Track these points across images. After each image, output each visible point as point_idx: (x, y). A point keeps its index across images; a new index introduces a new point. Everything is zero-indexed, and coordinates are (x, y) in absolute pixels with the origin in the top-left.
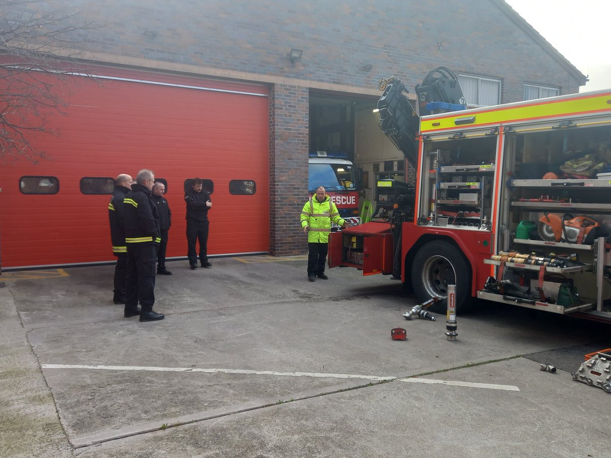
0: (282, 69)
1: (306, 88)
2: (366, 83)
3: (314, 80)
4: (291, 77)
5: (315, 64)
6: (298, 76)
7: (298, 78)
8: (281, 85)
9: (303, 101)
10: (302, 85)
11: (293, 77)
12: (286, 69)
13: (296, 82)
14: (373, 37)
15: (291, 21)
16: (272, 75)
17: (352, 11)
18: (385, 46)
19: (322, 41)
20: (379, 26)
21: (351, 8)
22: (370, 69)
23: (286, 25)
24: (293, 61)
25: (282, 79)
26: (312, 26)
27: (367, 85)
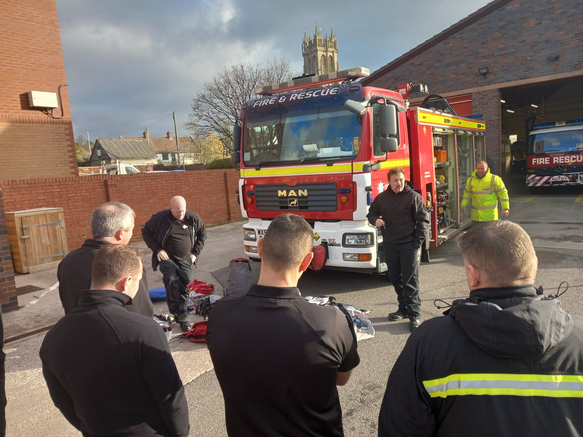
0: (477, 82)
1: (496, 89)
2: (554, 71)
3: (504, 82)
4: (483, 85)
5: (503, 71)
6: (489, 83)
7: (490, 84)
8: (476, 93)
9: (494, 99)
10: (492, 88)
11: (486, 85)
12: (480, 82)
13: (488, 88)
14: (561, 33)
15: (484, 50)
16: (470, 88)
17: (538, 22)
18: (576, 35)
19: (510, 53)
20: (568, 21)
21: (536, 20)
22: (557, 58)
23: (480, 53)
24: (485, 74)
25: (477, 88)
26: (501, 46)
27: (555, 71)
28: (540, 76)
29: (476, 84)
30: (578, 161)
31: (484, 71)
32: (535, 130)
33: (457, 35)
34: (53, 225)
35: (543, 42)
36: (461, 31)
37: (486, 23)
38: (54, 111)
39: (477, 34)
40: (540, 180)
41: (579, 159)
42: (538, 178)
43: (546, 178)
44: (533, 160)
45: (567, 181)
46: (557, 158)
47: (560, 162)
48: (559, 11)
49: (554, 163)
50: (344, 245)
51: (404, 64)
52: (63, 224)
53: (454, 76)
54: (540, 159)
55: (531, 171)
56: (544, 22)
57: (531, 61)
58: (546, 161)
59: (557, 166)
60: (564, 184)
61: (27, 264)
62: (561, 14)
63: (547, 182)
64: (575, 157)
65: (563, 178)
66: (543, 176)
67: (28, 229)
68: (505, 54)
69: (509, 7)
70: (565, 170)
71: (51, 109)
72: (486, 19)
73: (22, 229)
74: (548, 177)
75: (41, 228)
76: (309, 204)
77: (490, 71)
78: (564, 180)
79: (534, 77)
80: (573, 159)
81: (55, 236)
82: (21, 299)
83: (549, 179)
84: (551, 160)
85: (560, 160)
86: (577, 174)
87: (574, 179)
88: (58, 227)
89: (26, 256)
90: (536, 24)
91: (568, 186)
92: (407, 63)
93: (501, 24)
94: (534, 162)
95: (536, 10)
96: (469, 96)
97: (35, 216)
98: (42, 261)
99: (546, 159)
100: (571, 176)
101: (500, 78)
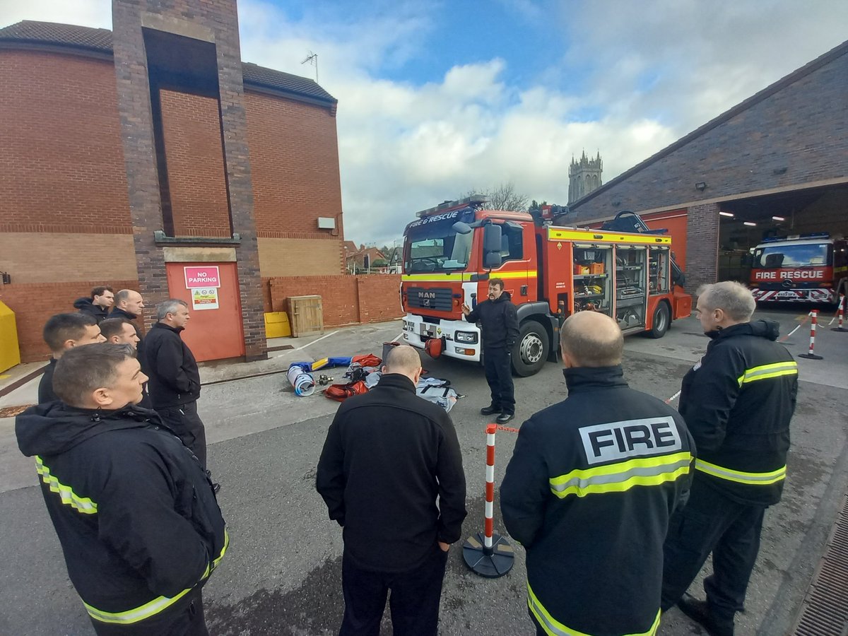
0: (694, 197)
1: (714, 203)
3: (723, 196)
4: (700, 200)
6: (707, 197)
7: (707, 199)
8: (693, 207)
10: (710, 203)
11: (703, 199)
12: (697, 196)
13: (705, 202)
14: (790, 145)
15: (702, 166)
16: (686, 202)
17: (764, 135)
18: (807, 146)
19: (730, 168)
20: (798, 133)
21: (762, 133)
22: (784, 171)
23: (698, 169)
24: (702, 189)
25: (694, 203)
26: (721, 161)
27: (781, 184)
28: (763, 189)
29: (694, 199)
30: (811, 277)
31: (702, 186)
32: (763, 243)
33: (675, 153)
34: (315, 307)
35: (769, 154)
36: (680, 149)
37: (706, 139)
38: (333, 231)
39: (696, 151)
40: (763, 294)
41: (812, 275)
42: (761, 292)
43: (770, 293)
44: (757, 273)
45: (795, 298)
46: (786, 273)
47: (789, 277)
48: (788, 123)
49: (781, 277)
50: (456, 340)
51: (623, 182)
52: (321, 307)
53: (670, 191)
54: (765, 273)
55: (754, 285)
56: (770, 135)
57: (755, 174)
58: (772, 275)
59: (784, 281)
60: (791, 300)
61: (297, 331)
62: (790, 125)
63: (771, 297)
64: (807, 273)
65: (791, 293)
66: (767, 290)
67: (299, 308)
68: (726, 169)
69: (731, 123)
70: (795, 285)
71: (332, 229)
72: (706, 136)
73: (295, 308)
74: (773, 292)
75: (307, 309)
76: (436, 304)
77: (708, 185)
78: (793, 296)
79: (756, 190)
80: (805, 275)
81: (315, 314)
82: (270, 354)
83: (775, 294)
84: (778, 275)
85: (789, 275)
86: (808, 291)
87: (804, 295)
88: (317, 309)
89: (297, 326)
90: (762, 137)
91: (797, 303)
92: (625, 181)
93: (722, 139)
94: (757, 276)
95: (761, 124)
96: (685, 210)
97: (304, 300)
98: (306, 330)
99: (772, 273)
100: (801, 292)
101: (719, 192)
